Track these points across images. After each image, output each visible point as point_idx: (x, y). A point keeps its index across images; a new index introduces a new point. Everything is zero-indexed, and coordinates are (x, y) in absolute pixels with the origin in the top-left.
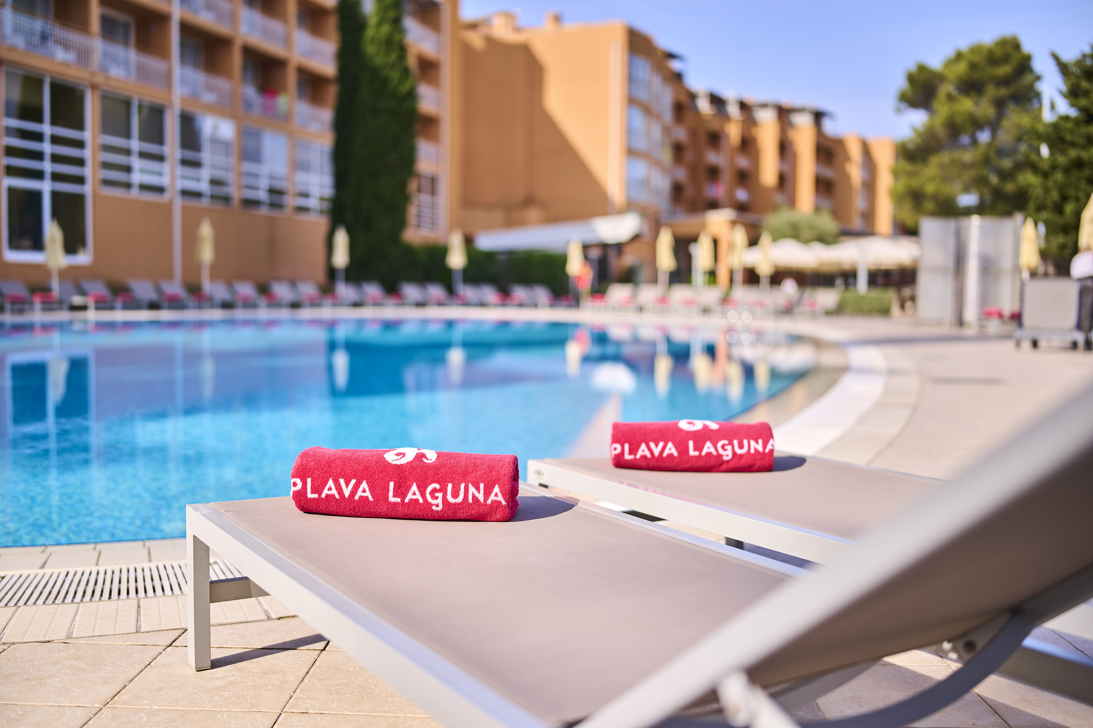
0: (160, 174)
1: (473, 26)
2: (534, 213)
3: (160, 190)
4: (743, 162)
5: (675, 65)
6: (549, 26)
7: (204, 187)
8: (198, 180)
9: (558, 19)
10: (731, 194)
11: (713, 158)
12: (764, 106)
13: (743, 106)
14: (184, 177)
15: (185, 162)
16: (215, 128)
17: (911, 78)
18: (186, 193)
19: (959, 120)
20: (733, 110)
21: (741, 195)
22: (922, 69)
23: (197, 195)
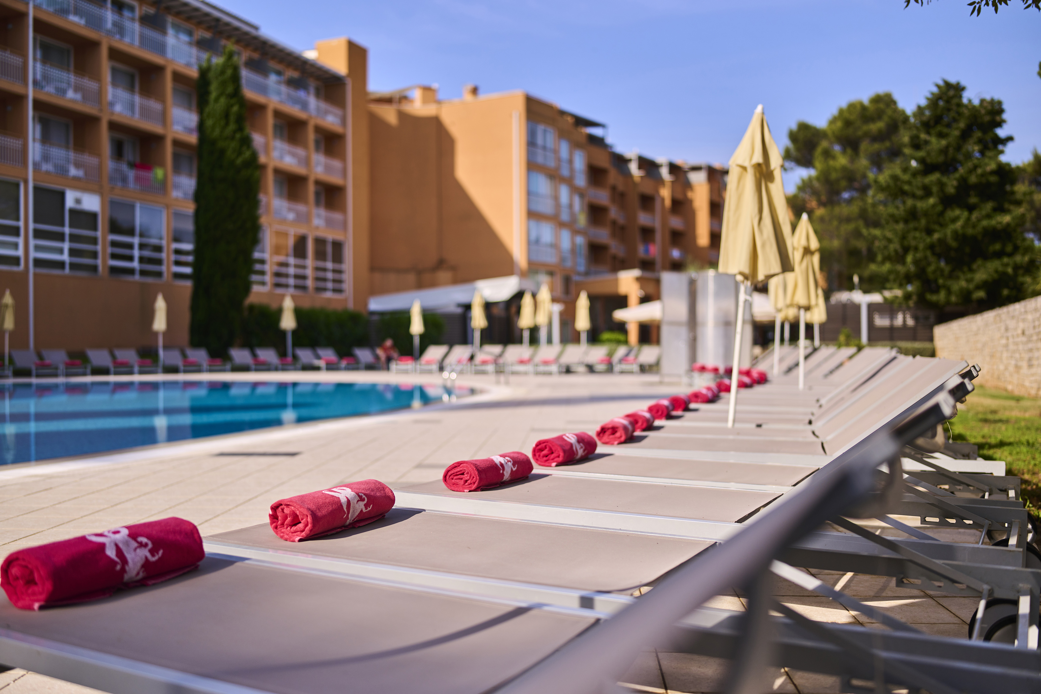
0: (16, 246)
1: (388, 100)
2: (443, 275)
3: (15, 261)
4: (676, 223)
5: (596, 132)
6: (468, 97)
7: (65, 257)
8: (61, 251)
9: (475, 91)
10: (665, 253)
11: (643, 219)
12: (696, 169)
13: (674, 168)
14: (38, 248)
15: (38, 234)
16: (78, 201)
17: (793, 136)
18: (38, 263)
19: (834, 176)
20: (665, 172)
21: (676, 254)
22: (804, 127)
23: (61, 265)
